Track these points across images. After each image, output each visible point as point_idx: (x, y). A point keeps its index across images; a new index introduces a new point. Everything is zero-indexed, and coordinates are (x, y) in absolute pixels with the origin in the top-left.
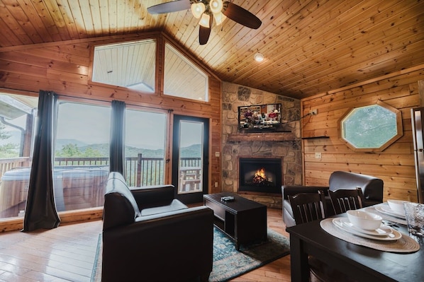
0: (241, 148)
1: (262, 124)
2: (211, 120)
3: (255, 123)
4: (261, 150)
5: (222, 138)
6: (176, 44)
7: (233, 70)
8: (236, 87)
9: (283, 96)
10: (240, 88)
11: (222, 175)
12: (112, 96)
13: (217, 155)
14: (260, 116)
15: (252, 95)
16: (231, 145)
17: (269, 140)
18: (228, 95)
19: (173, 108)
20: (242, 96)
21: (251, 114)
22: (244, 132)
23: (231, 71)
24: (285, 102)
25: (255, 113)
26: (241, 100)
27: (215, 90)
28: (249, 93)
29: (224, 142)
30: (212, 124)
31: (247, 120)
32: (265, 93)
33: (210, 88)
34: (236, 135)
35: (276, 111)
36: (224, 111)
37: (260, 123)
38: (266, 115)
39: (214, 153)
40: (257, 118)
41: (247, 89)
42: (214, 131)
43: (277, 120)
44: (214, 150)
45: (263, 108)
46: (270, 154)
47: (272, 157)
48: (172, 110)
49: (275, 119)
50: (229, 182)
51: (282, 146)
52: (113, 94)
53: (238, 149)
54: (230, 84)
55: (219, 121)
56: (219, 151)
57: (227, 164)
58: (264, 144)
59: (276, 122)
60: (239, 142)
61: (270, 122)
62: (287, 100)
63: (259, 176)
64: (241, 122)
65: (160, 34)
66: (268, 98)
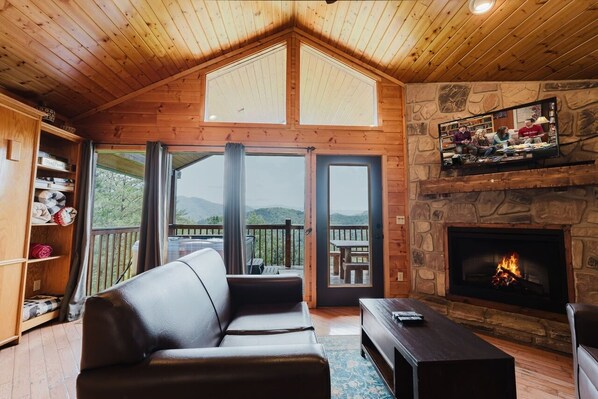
0: (451, 208)
1: (502, 154)
2: (384, 159)
3: (480, 154)
4: (503, 209)
5: (408, 190)
6: (317, 40)
7: (424, 57)
8: (433, 90)
9: (559, 83)
10: (443, 88)
11: (412, 260)
12: (228, 137)
13: (400, 221)
14: (492, 136)
15: (472, 97)
16: (429, 202)
17: (522, 186)
18: (417, 108)
19: (314, 145)
20: (448, 104)
21: (468, 136)
22: (455, 174)
23: (420, 60)
24: (569, 95)
25: (479, 131)
26: (448, 110)
27: (392, 104)
28: (465, 94)
29: (413, 196)
30: (387, 166)
31: (459, 149)
32: (505, 85)
33: (380, 101)
34: (438, 182)
35: (541, 120)
36: (412, 140)
37: (493, 152)
38: (511, 132)
39: (392, 218)
40: (486, 142)
41: (460, 87)
42: (393, 177)
43: (544, 140)
44: (394, 212)
45: (500, 118)
46: (530, 218)
47: (534, 226)
48: (313, 149)
49: (538, 138)
50: (426, 273)
51: (562, 199)
52: (229, 136)
53: (445, 210)
54: (421, 85)
55: (400, 158)
56: (404, 213)
57: (422, 240)
58: (510, 197)
59: (541, 145)
60: (446, 195)
61: (526, 146)
62: (573, 87)
63: (505, 271)
64: (445, 155)
65: (291, 32)
66: (517, 93)
